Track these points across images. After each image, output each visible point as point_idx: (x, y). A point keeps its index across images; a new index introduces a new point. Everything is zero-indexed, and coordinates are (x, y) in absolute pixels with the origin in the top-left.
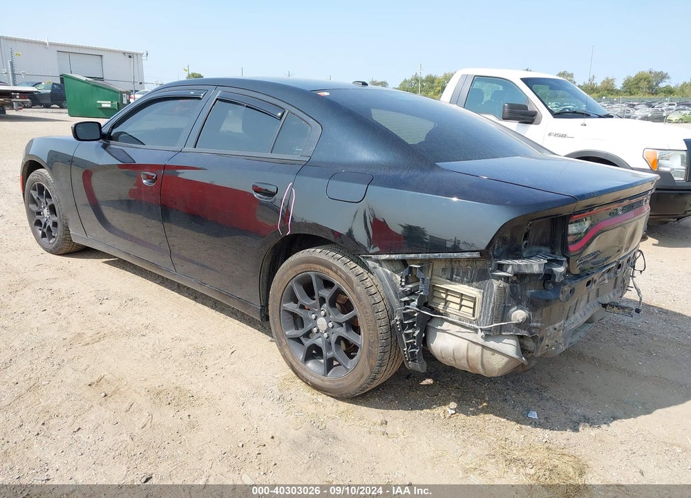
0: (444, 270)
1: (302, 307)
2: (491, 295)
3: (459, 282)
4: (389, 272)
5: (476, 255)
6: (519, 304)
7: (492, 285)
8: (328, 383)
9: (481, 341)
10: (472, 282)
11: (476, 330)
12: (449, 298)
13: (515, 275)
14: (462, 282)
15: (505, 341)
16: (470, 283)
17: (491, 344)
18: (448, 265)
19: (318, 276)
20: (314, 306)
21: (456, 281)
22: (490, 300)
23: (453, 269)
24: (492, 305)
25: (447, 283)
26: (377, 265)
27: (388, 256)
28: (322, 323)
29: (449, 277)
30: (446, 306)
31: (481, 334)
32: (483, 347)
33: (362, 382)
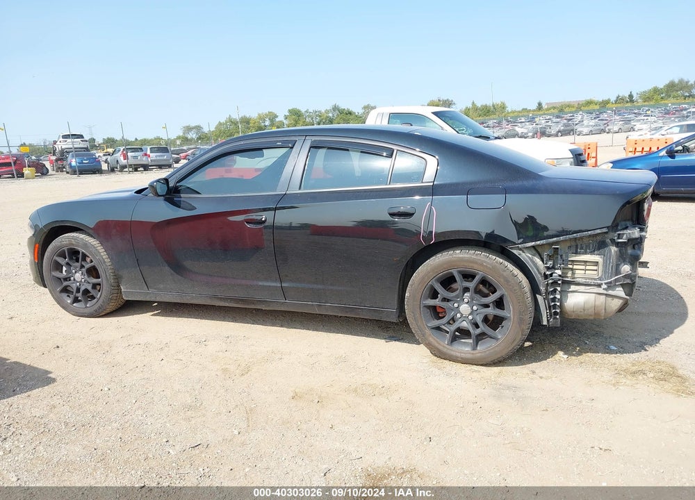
0: (570, 247)
1: (445, 300)
2: (610, 257)
3: (583, 254)
4: (530, 256)
5: (605, 230)
6: (624, 261)
7: (611, 251)
8: (479, 355)
9: (605, 292)
10: (594, 251)
11: (599, 286)
12: (575, 267)
13: (628, 240)
14: (585, 253)
15: (617, 289)
16: (592, 253)
17: (610, 292)
18: (573, 244)
19: (459, 272)
20: (457, 297)
21: (580, 254)
22: (610, 262)
23: (577, 246)
24: (611, 265)
25: (573, 256)
26: (521, 252)
27: (534, 243)
28: (465, 308)
29: (574, 252)
30: (573, 274)
31: (604, 286)
32: (606, 295)
33: (514, 345)
